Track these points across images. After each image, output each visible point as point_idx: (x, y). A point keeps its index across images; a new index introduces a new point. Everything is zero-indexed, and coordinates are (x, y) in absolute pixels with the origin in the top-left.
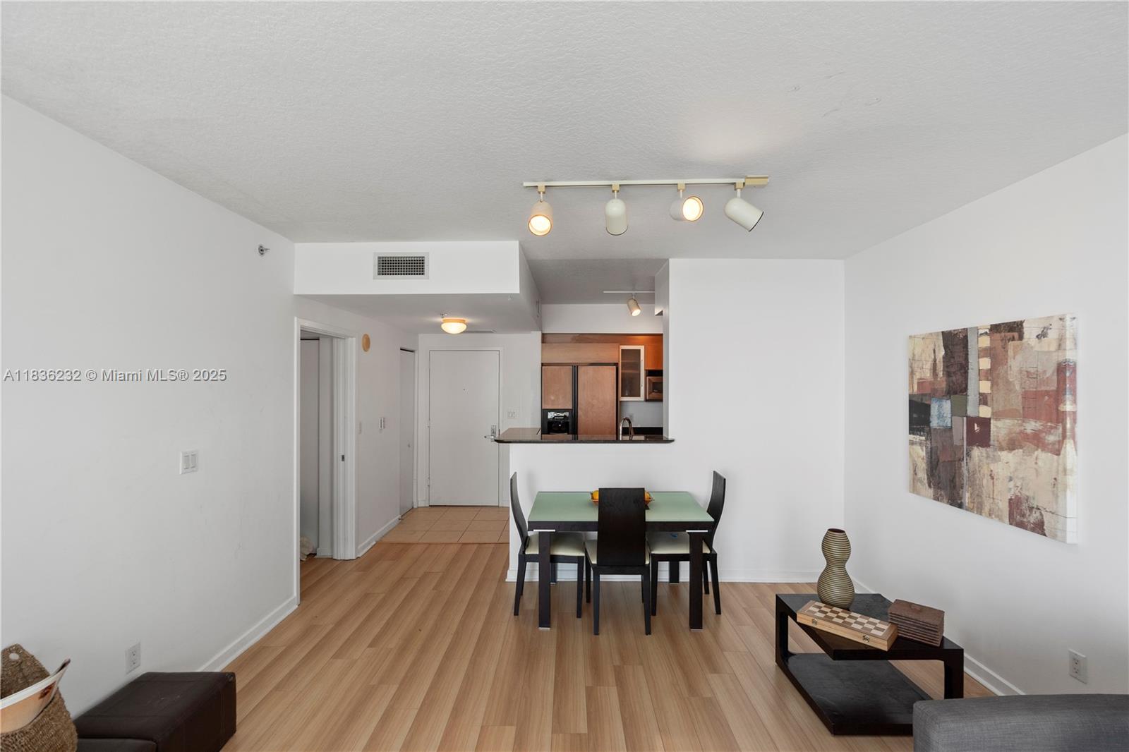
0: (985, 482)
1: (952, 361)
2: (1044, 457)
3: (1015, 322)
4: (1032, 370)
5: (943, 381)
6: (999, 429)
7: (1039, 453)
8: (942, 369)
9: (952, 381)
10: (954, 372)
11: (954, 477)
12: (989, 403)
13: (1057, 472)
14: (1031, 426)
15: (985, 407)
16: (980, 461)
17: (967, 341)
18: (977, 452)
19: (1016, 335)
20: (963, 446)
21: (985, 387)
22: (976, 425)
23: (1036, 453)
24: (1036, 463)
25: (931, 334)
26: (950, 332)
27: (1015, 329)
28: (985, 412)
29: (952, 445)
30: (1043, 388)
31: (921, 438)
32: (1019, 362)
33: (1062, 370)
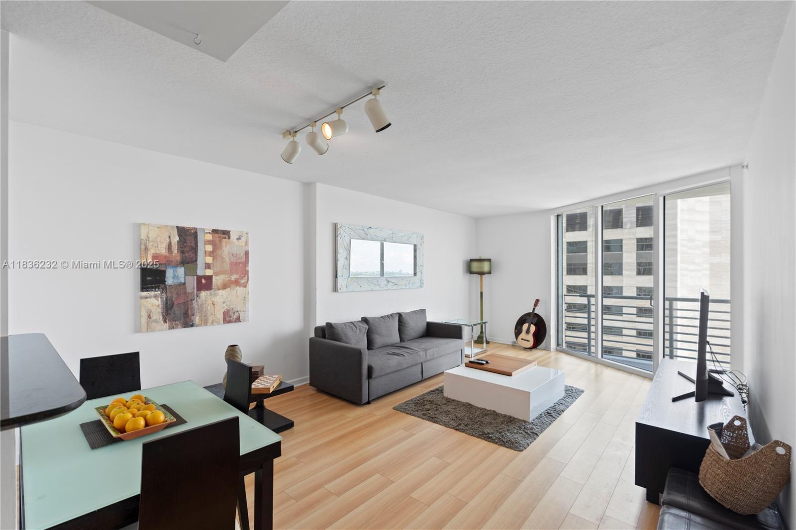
0: (209, 308)
1: (185, 244)
2: (240, 290)
3: (226, 231)
4: (234, 253)
5: (177, 256)
6: (217, 281)
7: (238, 288)
8: (177, 248)
9: (186, 256)
10: (187, 251)
11: (187, 311)
12: (211, 268)
13: (245, 294)
14: (234, 277)
15: (209, 270)
16: (206, 298)
17: (197, 235)
18: (203, 294)
19: (227, 236)
20: (194, 292)
21: (209, 260)
22: (203, 280)
23: (236, 288)
24: (236, 293)
25: (167, 226)
26: (184, 228)
27: (226, 234)
28: (209, 272)
29: (185, 293)
30: (239, 261)
31: (156, 293)
32: (228, 249)
33: (247, 253)
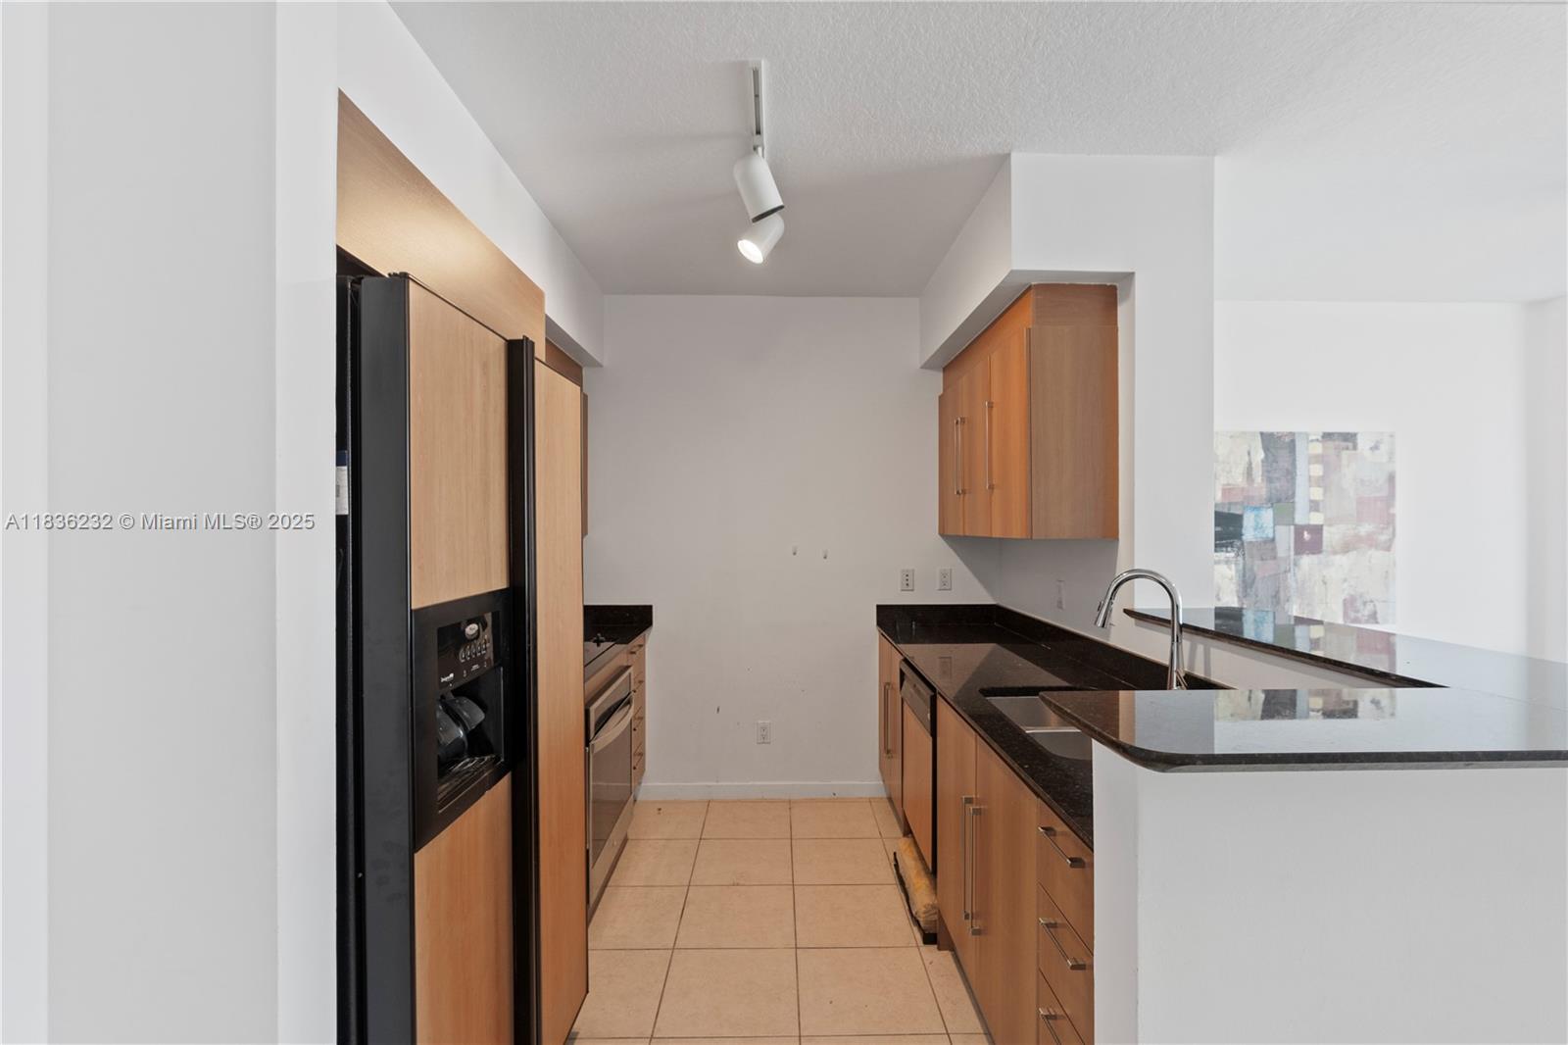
0: (1316, 589)
1: (1275, 464)
2: (1377, 556)
3: (1349, 433)
4: (1366, 479)
5: (1262, 488)
6: (1330, 536)
7: (1372, 552)
8: (1260, 473)
9: (1275, 488)
10: (1277, 478)
11: (1278, 592)
12: (1321, 510)
13: (1389, 566)
14: (1365, 529)
15: (1317, 514)
16: (1311, 568)
17: (1295, 446)
18: (1306, 560)
19: (1350, 445)
20: (1289, 556)
21: (1317, 493)
22: (1306, 533)
23: (1370, 553)
24: (1370, 562)
25: (1244, 433)
26: (1272, 434)
27: (1349, 438)
28: (1316, 519)
29: (1275, 557)
30: (1376, 495)
31: (1228, 555)
32: (1354, 470)
33: (1391, 479)
